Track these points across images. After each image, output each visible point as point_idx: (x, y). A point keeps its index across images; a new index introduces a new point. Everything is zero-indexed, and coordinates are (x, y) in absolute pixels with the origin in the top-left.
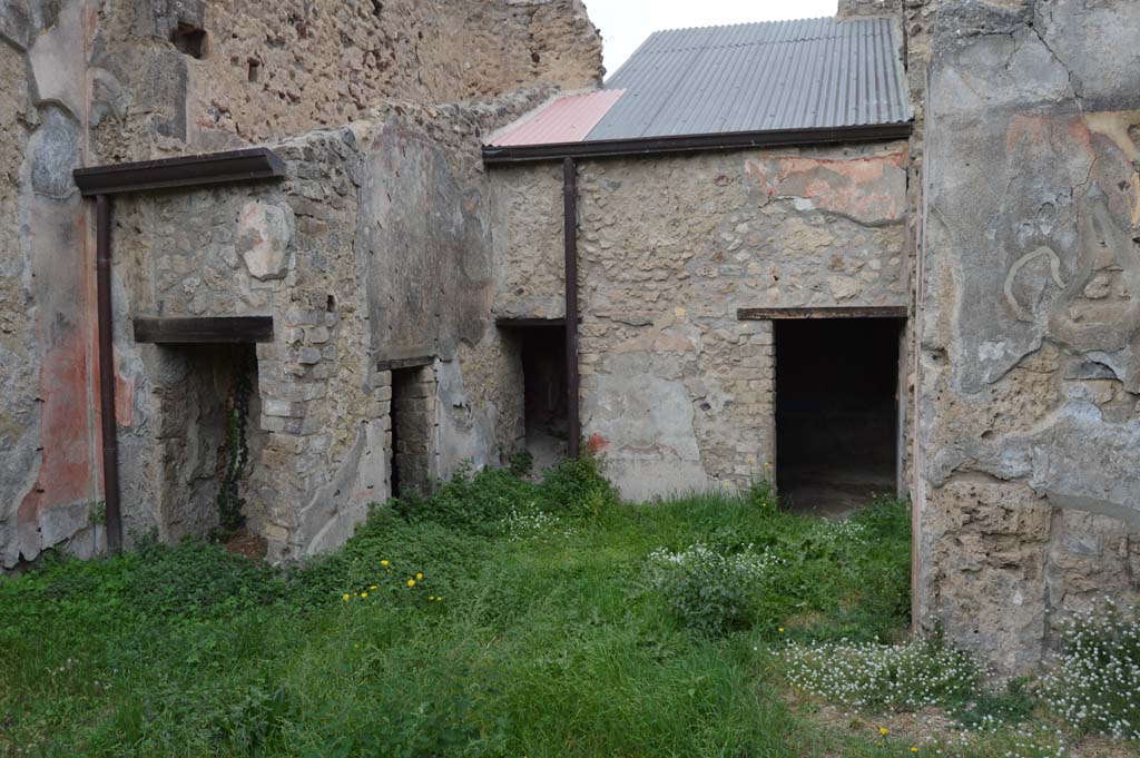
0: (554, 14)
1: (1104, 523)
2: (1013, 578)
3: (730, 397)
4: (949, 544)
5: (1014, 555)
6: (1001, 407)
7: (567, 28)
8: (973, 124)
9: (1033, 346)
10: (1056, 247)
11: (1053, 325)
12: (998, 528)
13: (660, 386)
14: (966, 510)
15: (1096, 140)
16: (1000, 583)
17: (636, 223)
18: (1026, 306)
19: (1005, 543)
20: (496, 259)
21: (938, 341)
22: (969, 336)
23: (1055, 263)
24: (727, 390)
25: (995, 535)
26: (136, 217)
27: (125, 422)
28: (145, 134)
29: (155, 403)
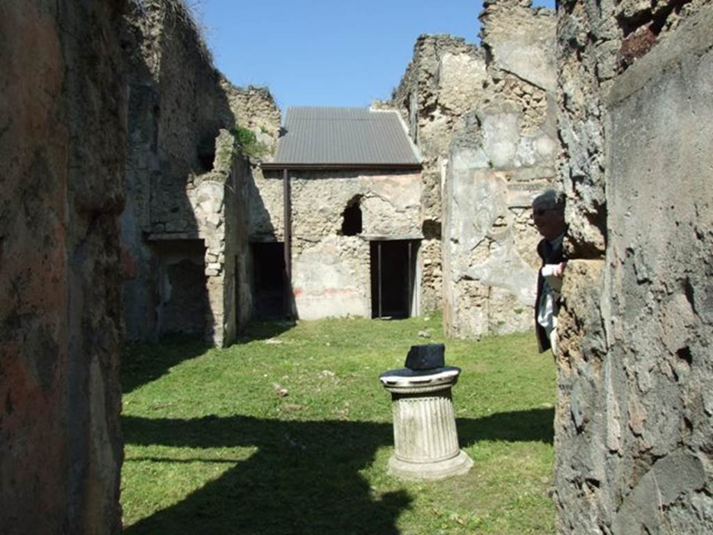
0: (259, 100)
1: (503, 290)
2: (479, 309)
3: (353, 271)
4: (460, 299)
5: (479, 302)
6: (474, 257)
7: (266, 108)
8: (464, 173)
9: (483, 238)
10: (488, 210)
11: (488, 232)
12: (475, 294)
13: (324, 267)
14: (466, 289)
15: (498, 179)
16: (476, 311)
17: (314, 198)
18: (480, 227)
19: (476, 298)
20: (251, 212)
21: (456, 238)
22: (464, 235)
23: (488, 214)
24: (352, 268)
25: (474, 296)
26: (139, 186)
27: (131, 275)
28: (146, 151)
29: (148, 266)
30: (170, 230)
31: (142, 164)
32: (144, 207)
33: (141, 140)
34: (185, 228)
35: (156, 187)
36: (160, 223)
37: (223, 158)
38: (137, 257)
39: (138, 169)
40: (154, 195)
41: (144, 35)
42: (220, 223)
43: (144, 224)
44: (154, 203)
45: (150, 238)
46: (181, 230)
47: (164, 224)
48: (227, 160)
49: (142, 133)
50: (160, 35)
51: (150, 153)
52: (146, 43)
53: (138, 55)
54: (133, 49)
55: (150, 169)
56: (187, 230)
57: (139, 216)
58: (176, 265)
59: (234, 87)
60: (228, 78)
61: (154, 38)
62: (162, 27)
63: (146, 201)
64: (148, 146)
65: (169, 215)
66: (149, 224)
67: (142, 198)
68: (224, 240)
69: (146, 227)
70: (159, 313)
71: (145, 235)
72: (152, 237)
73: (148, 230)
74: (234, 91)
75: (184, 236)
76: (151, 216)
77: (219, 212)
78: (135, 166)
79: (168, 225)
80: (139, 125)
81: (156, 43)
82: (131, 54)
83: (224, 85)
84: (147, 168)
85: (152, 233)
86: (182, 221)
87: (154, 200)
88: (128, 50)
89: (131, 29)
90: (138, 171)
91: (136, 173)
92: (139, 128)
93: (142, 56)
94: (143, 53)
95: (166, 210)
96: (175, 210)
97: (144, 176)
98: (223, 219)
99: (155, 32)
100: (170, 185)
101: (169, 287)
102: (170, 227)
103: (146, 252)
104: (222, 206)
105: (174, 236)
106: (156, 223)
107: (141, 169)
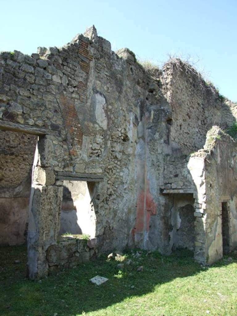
26: (159, 163)
27: (154, 213)
28: (162, 144)
29: (163, 208)
30: (174, 188)
31: (159, 151)
32: (161, 174)
33: (159, 138)
34: (182, 186)
35: (166, 163)
36: (168, 183)
37: (209, 142)
38: (157, 203)
39: (158, 154)
40: (166, 167)
41: (162, 83)
42: (203, 183)
43: (160, 185)
44: (166, 172)
45: (164, 192)
46: (180, 187)
47: (171, 184)
48: (212, 144)
49: (159, 134)
50: (171, 81)
51: (164, 145)
52: (163, 87)
53: (160, 95)
54: (157, 92)
55: (163, 153)
56: (183, 187)
57: (158, 180)
58: (183, 207)
59: (233, 103)
60: (229, 99)
61: (167, 84)
62: (171, 77)
63: (162, 171)
64: (162, 141)
65: (173, 179)
66: (163, 184)
67: (160, 170)
68: (205, 194)
69: (162, 186)
70: (171, 236)
71: (161, 190)
72: (165, 192)
73: (163, 188)
74: (233, 105)
75: (181, 191)
76: (164, 179)
77: (202, 176)
78: (156, 153)
79: (172, 184)
80: (158, 130)
81: (169, 86)
82: (156, 95)
83: (227, 103)
84: (162, 153)
85: (165, 189)
86: (180, 182)
87: (165, 170)
88: (154, 93)
89: (155, 82)
90: (158, 155)
91: (157, 156)
92: (158, 132)
93: (162, 94)
94: (163, 93)
95: (172, 176)
96: (176, 176)
97: (160, 157)
98: (204, 181)
99: (168, 80)
100: (174, 162)
101: (179, 220)
102: (174, 186)
103: (162, 200)
104: (203, 172)
105: (176, 191)
106: (167, 184)
107: (159, 154)
